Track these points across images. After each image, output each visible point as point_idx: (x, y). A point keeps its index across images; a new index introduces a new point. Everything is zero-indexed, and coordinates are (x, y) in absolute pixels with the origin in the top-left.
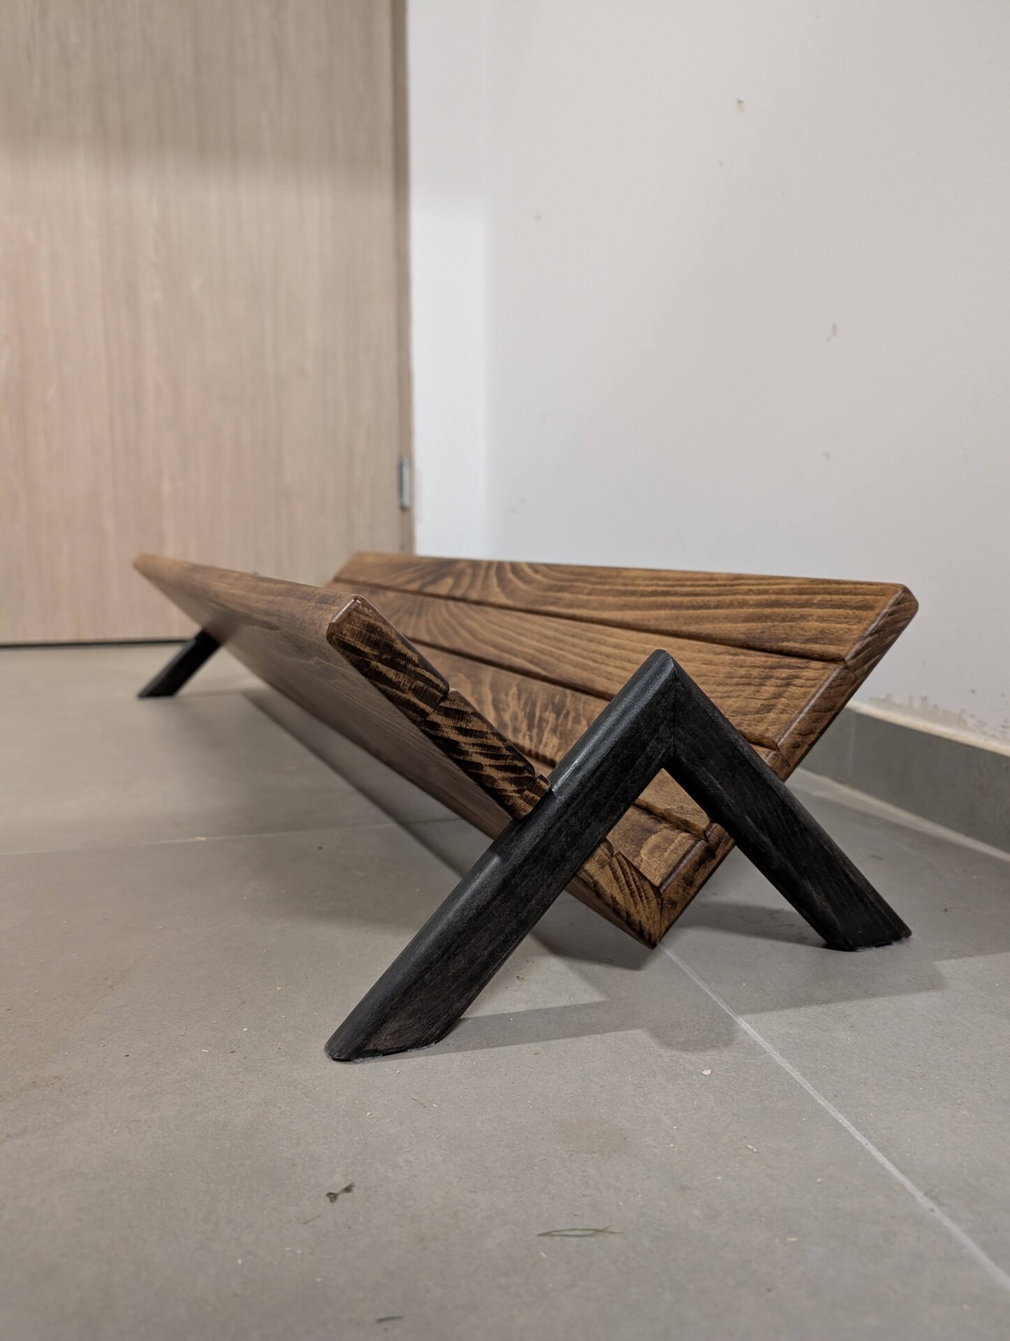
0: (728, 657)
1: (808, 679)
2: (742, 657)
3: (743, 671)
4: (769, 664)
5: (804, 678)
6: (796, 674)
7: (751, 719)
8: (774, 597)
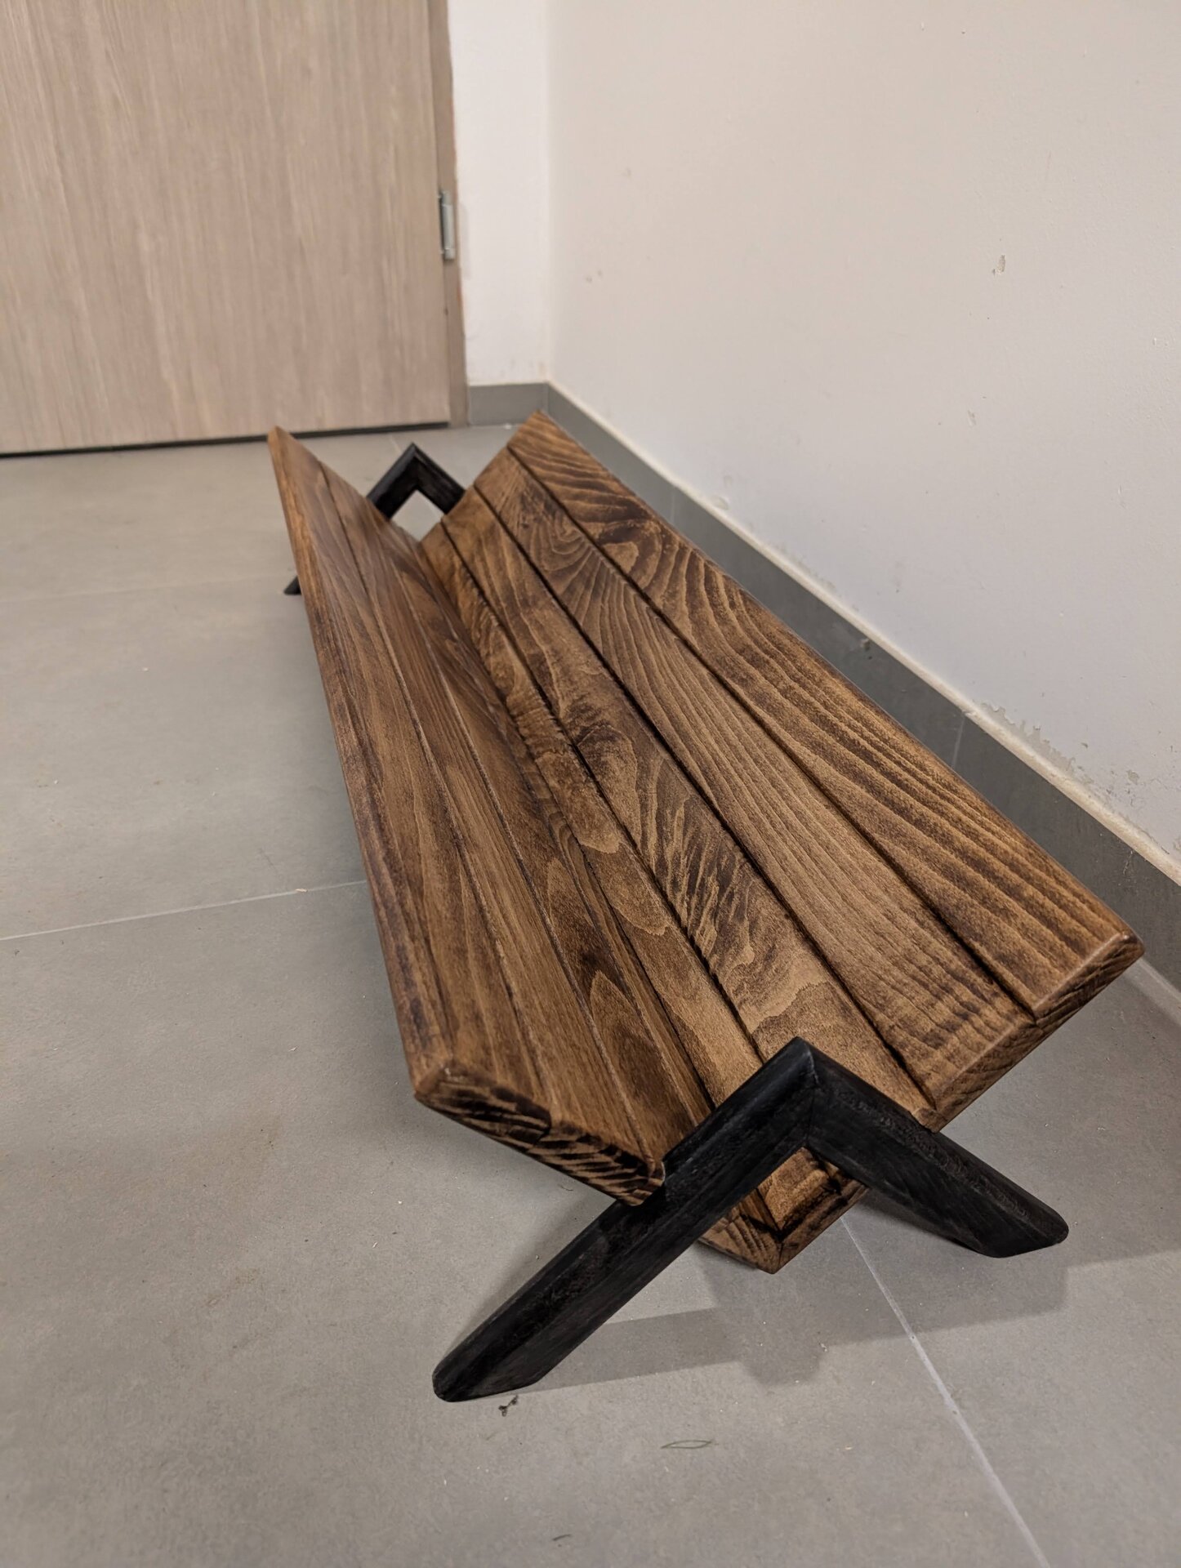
0: (913, 924)
1: (987, 1024)
2: (927, 934)
3: (923, 959)
4: (953, 967)
5: (985, 1018)
6: (977, 1005)
7: (917, 1045)
8: (982, 852)
